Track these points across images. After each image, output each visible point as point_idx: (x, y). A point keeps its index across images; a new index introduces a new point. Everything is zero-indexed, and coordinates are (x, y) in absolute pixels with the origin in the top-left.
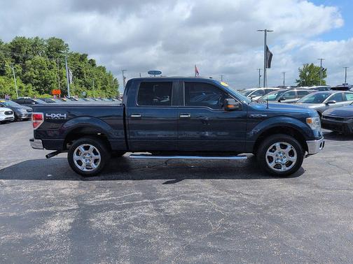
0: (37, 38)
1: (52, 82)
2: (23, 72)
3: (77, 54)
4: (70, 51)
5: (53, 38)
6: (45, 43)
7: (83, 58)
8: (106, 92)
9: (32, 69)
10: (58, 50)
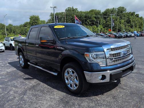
0: (114, 8)
1: (116, 26)
2: (106, 23)
3: (130, 13)
4: (127, 12)
5: (120, 7)
6: (117, 10)
7: (133, 14)
8: (141, 29)
9: (109, 21)
10: (121, 12)
